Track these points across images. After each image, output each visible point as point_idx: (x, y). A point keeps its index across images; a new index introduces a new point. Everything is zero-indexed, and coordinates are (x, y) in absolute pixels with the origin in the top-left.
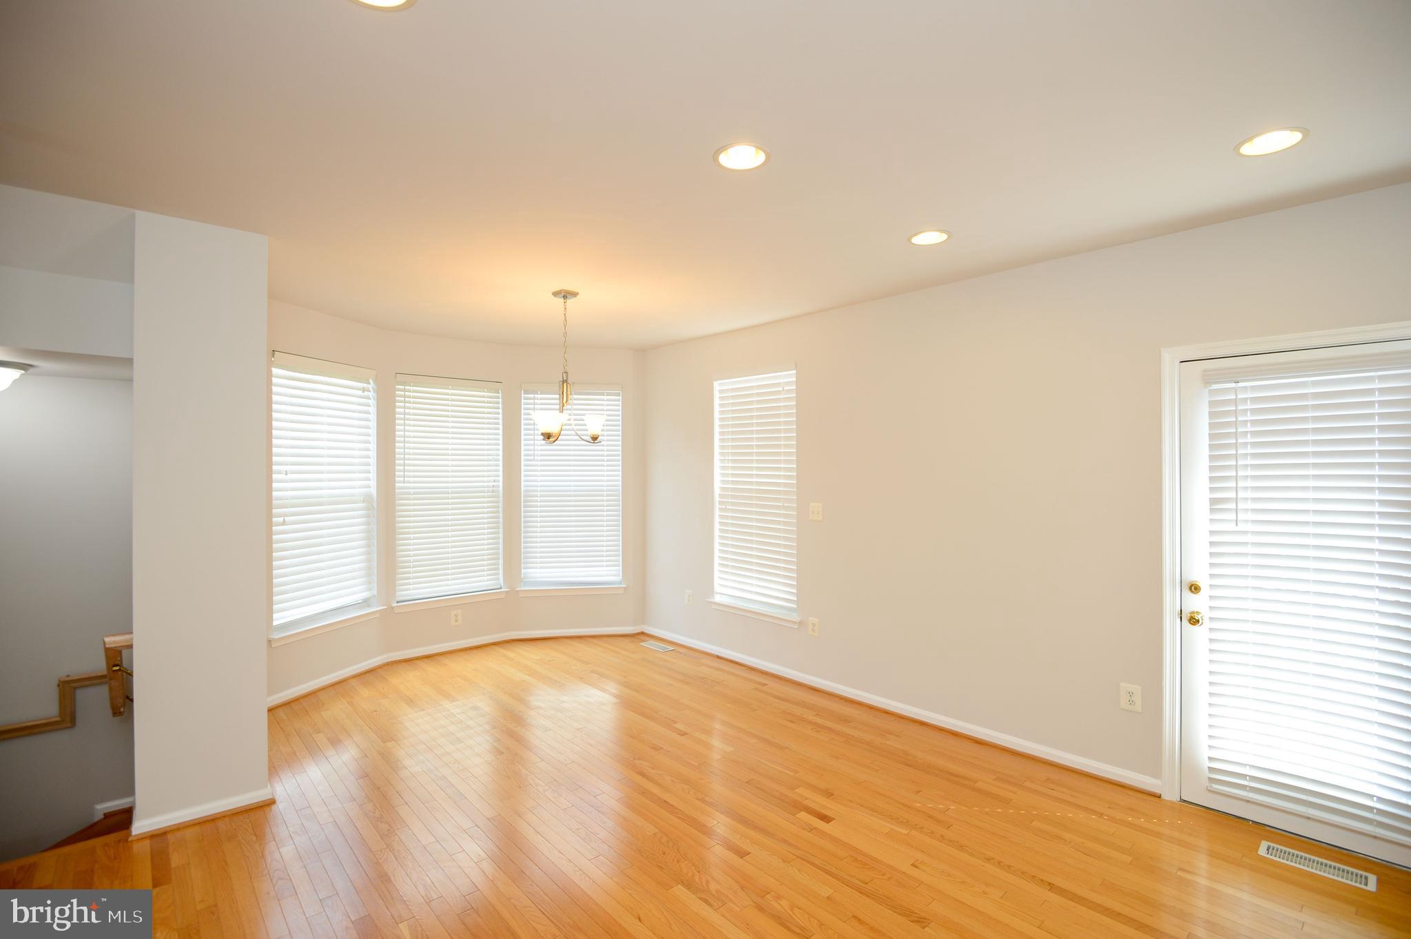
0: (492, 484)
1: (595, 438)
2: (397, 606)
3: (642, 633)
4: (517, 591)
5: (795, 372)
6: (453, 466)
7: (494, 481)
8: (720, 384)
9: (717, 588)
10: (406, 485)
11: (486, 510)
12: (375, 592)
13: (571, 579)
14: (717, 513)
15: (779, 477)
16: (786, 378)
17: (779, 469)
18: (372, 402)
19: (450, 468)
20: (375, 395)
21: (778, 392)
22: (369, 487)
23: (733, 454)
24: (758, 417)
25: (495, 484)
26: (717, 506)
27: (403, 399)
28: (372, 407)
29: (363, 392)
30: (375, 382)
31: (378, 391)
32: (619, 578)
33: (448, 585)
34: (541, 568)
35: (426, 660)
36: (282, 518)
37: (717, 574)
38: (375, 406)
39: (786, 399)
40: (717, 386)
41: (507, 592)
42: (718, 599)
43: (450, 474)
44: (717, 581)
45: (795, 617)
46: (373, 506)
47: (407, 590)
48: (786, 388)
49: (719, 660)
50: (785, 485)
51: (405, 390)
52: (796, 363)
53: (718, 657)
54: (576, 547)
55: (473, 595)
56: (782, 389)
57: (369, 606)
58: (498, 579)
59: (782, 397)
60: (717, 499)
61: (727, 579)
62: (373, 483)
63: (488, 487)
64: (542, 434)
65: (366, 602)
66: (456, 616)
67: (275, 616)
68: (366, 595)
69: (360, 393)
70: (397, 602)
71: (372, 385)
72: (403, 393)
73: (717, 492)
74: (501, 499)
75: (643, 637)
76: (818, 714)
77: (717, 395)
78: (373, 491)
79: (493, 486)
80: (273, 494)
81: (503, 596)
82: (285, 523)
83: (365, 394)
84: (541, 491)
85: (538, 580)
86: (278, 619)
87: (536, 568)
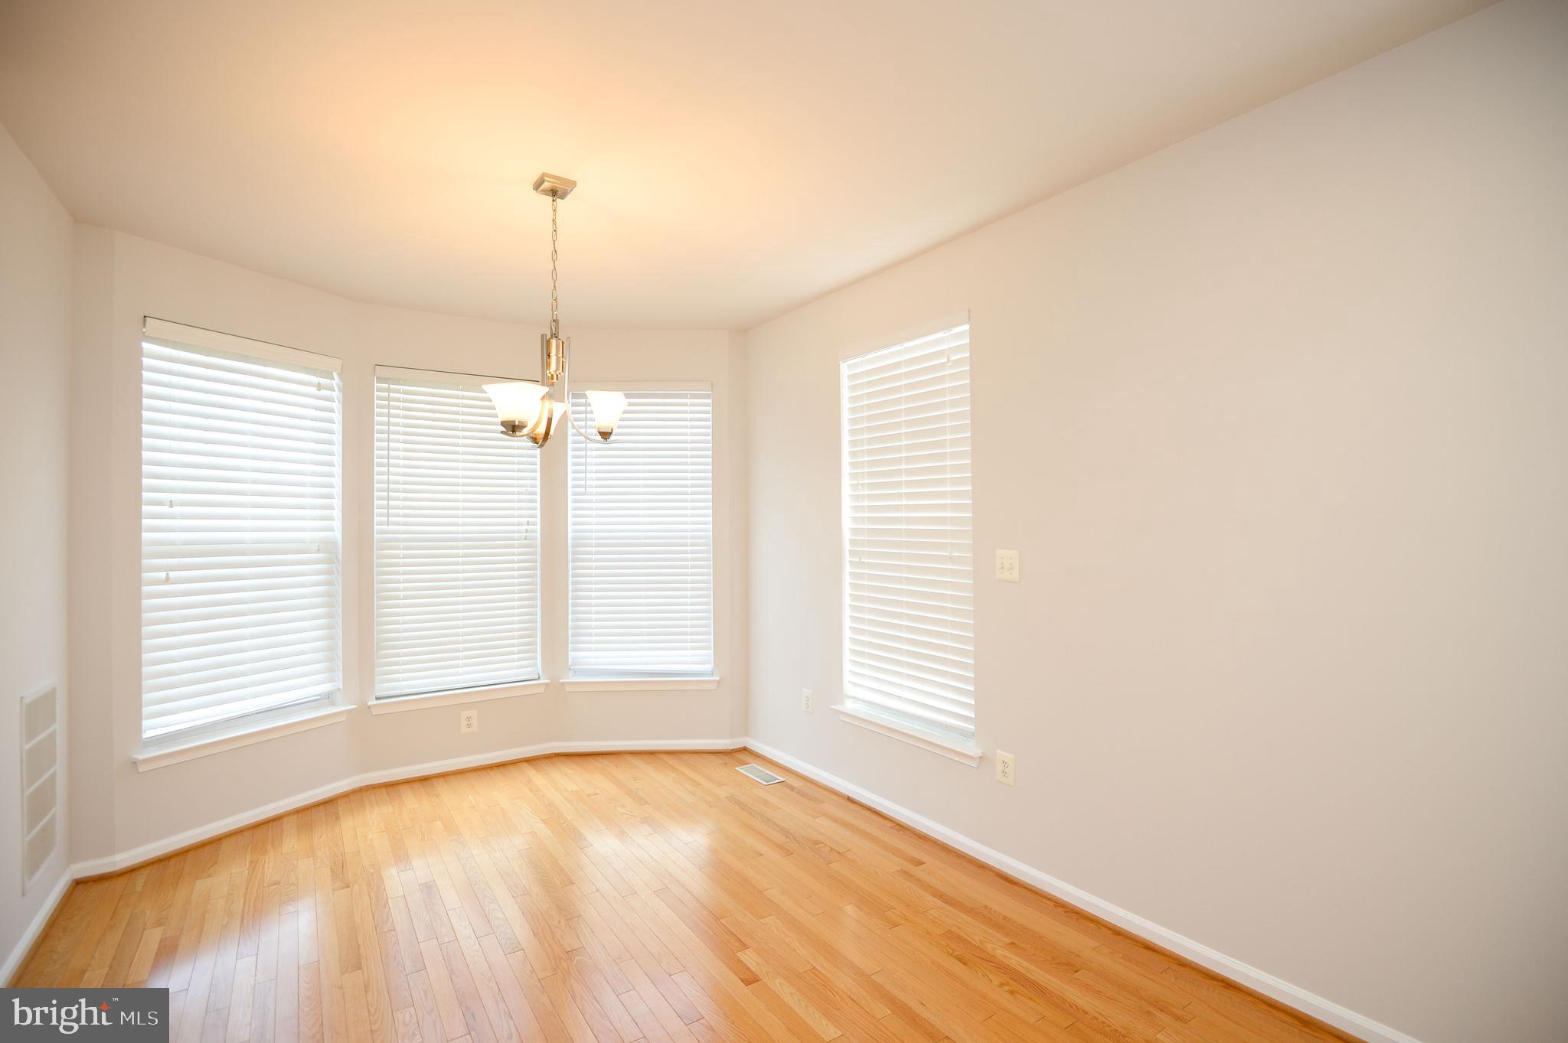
0: (524, 528)
1: (605, 435)
2: (376, 705)
3: (744, 750)
4: (563, 684)
5: (966, 327)
7: (528, 524)
8: (850, 366)
9: (849, 689)
10: (389, 527)
11: (516, 565)
12: (341, 684)
13: (640, 668)
14: (847, 568)
15: (943, 507)
16: (955, 338)
17: (943, 495)
18: (337, 406)
19: (461, 505)
20: (341, 396)
21: (942, 366)
22: (330, 529)
23: (871, 475)
24: (909, 411)
25: (529, 527)
26: (847, 558)
27: (387, 403)
28: (337, 413)
29: (319, 390)
30: (340, 375)
31: (345, 390)
32: (708, 667)
33: (458, 674)
34: (597, 650)
35: (417, 785)
36: (164, 574)
37: (847, 666)
38: (341, 411)
39: (954, 377)
40: (845, 369)
41: (547, 684)
42: (849, 706)
43: (460, 512)
44: (847, 677)
45: (973, 749)
46: (337, 558)
48: (953, 358)
49: (851, 806)
50: (954, 521)
51: (388, 390)
52: (969, 311)
53: (849, 799)
55: (486, 691)
56: (945, 360)
57: (333, 704)
58: (535, 665)
59: (947, 373)
60: (847, 546)
61: (863, 675)
62: (337, 524)
63: (519, 532)
64: (503, 424)
65: (328, 698)
66: (469, 719)
67: (145, 723)
68: (326, 687)
69: (313, 390)
70: (378, 699)
71: (336, 381)
72: (386, 394)
73: (847, 535)
74: (539, 550)
75: (742, 756)
76: (1013, 943)
77: (845, 383)
78: (338, 535)
79: (527, 531)
80: (145, 536)
81: (541, 690)
82: (167, 581)
83: (324, 392)
84: (597, 538)
85: (592, 667)
86: (152, 728)
87: (590, 650)
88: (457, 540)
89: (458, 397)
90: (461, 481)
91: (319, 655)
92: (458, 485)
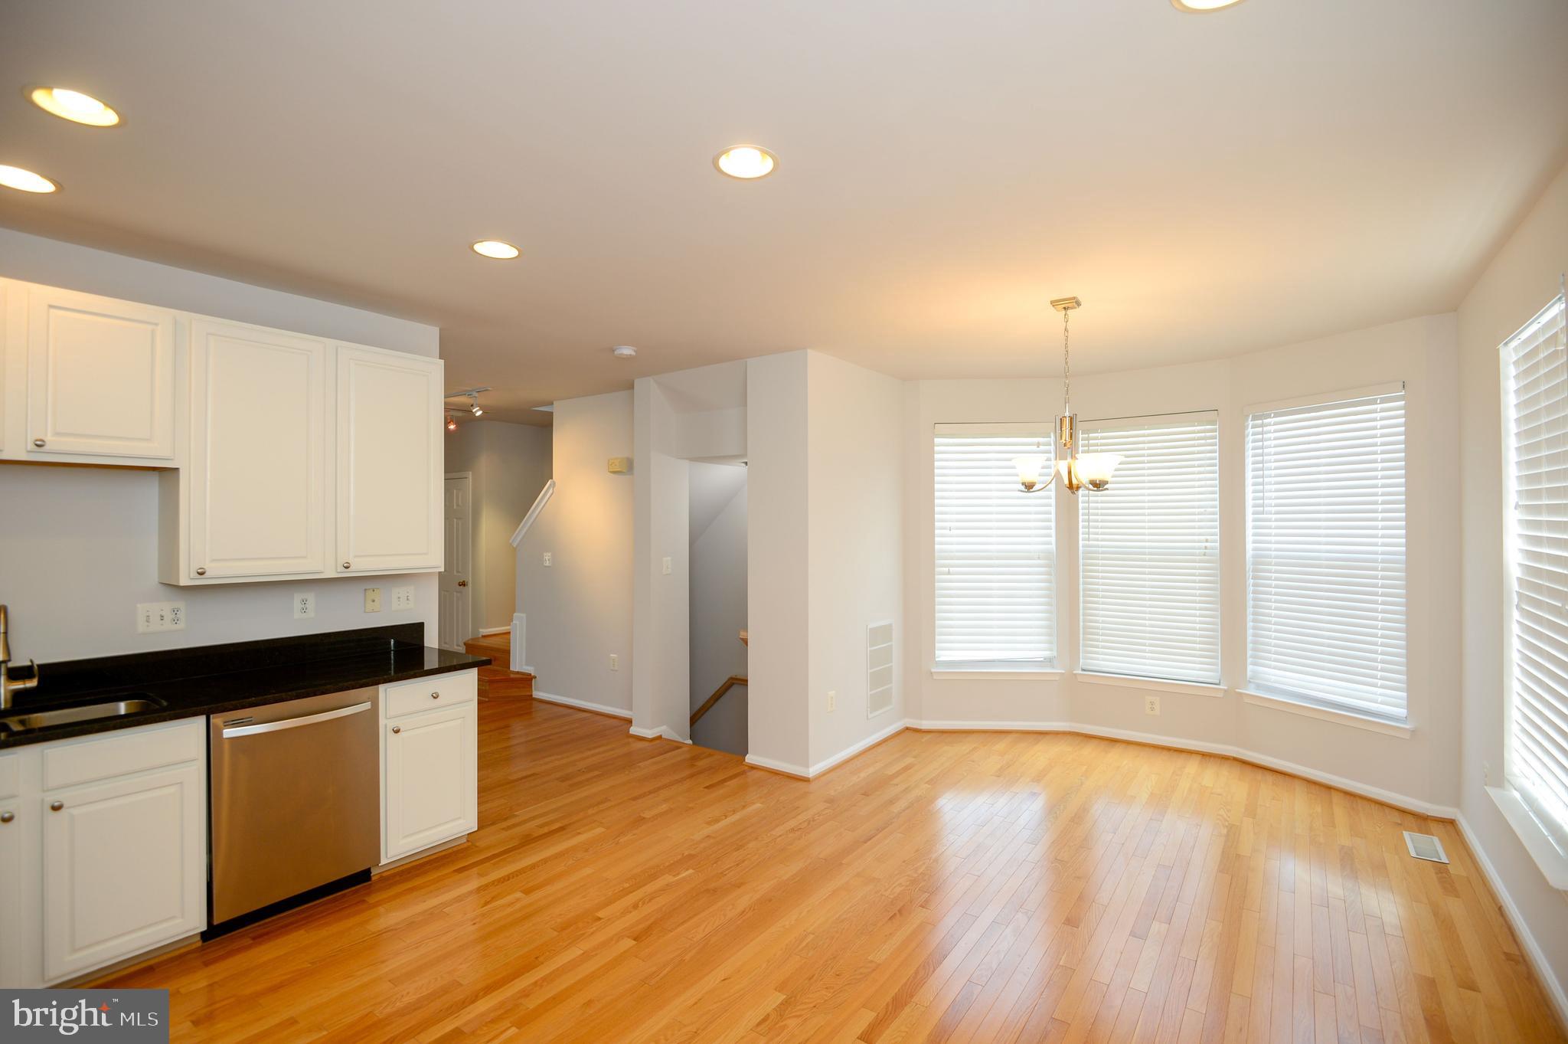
0: (1204, 544)
2: (1081, 674)
3: (1451, 822)
4: (1242, 694)
6: (1149, 521)
7: (1207, 541)
8: (1509, 352)
10: (1091, 542)
11: (1197, 578)
12: (1055, 653)
20: (1054, 446)
22: (1047, 543)
25: (1208, 544)
27: (1087, 448)
31: (1058, 444)
32: (1402, 712)
33: (1145, 664)
34: (1277, 668)
35: (1105, 742)
36: (947, 569)
41: (1225, 691)
46: (1052, 564)
47: (1098, 659)
51: (1090, 439)
54: (1329, 646)
55: (1169, 683)
58: (1215, 671)
62: (1054, 538)
63: (1200, 548)
65: (1049, 661)
66: (1152, 703)
67: (938, 652)
68: (1047, 654)
69: (1034, 448)
70: (1083, 670)
71: (1051, 439)
72: (1087, 442)
74: (1218, 565)
78: (1053, 547)
79: (1206, 548)
80: (937, 547)
81: (1220, 695)
82: (949, 573)
83: (1042, 448)
84: (1276, 557)
85: (1270, 684)
86: (942, 655)
87: (1269, 667)
88: (1144, 554)
89: (1144, 436)
90: (1146, 505)
91: (1044, 630)
92: (1143, 508)
